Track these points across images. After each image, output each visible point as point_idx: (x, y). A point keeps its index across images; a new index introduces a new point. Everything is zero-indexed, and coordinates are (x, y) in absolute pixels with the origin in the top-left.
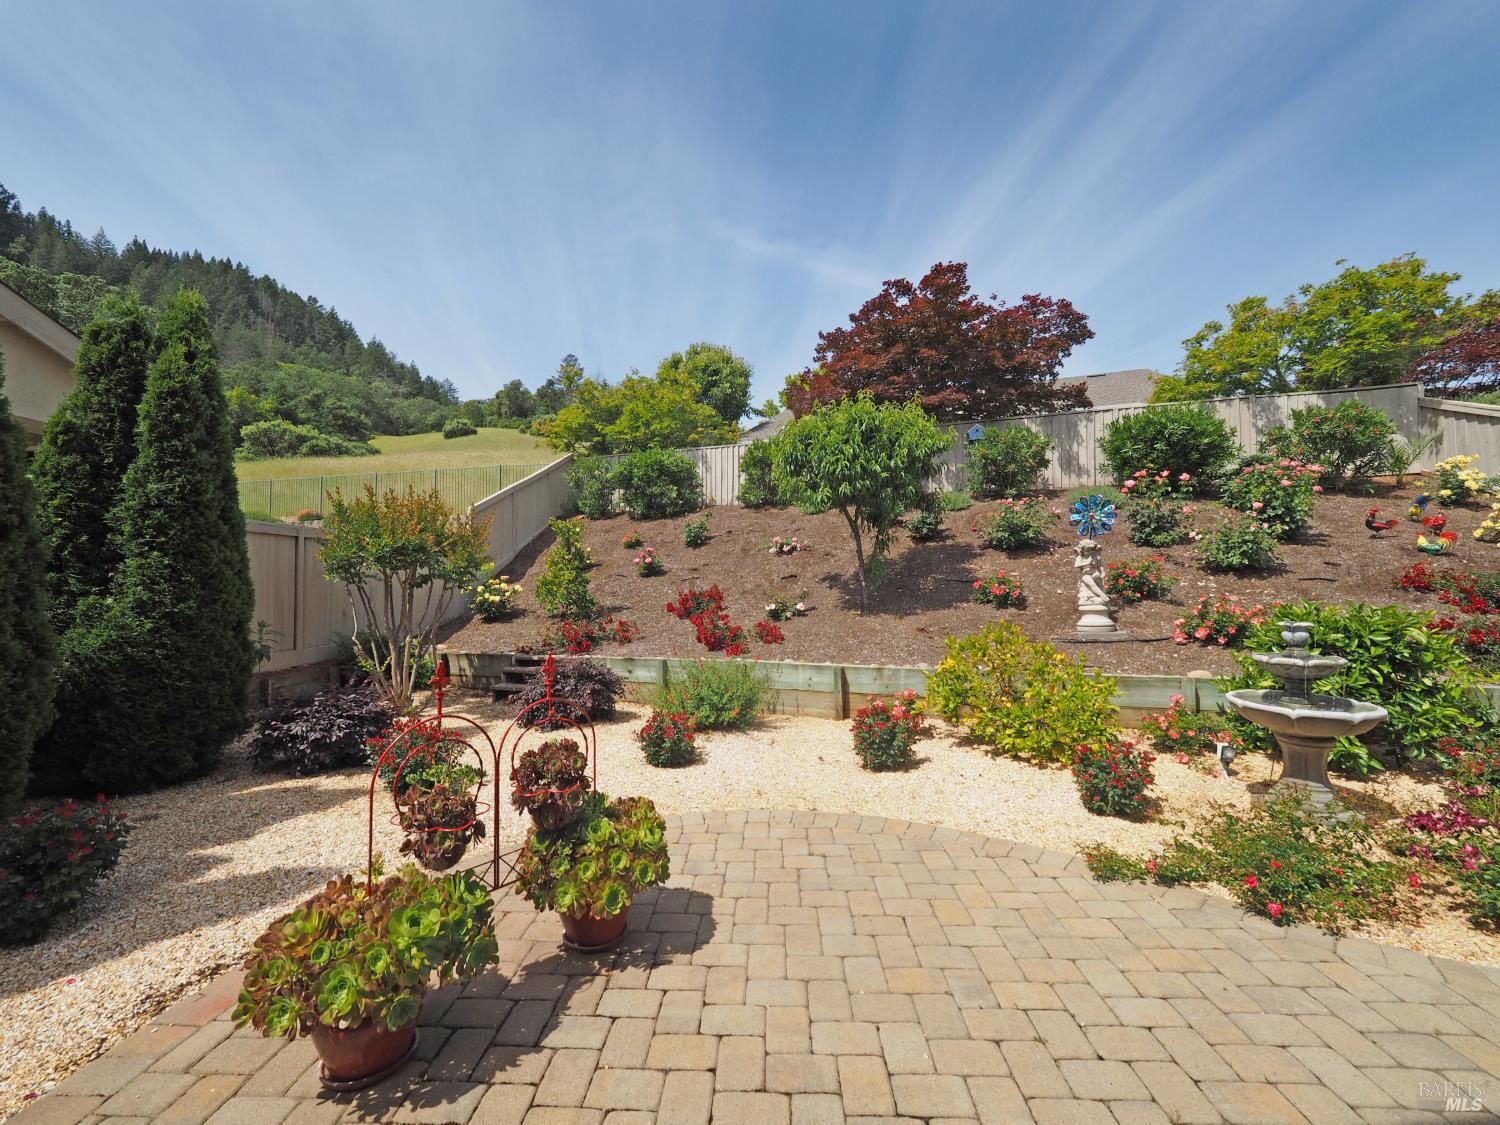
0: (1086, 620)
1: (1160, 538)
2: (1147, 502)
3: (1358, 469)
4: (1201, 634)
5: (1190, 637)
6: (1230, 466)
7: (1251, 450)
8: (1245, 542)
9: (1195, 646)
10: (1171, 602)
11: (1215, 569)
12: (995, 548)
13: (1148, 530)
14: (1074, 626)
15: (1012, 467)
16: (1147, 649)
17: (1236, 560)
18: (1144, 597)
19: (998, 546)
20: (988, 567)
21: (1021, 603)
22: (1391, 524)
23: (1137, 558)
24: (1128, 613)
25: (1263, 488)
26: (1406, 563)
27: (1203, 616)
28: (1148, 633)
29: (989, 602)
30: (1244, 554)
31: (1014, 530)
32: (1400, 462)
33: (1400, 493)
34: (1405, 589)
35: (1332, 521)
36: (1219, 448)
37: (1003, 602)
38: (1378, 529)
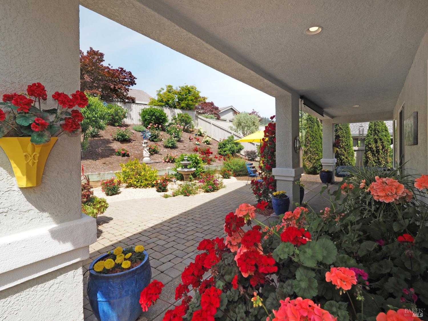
0: (145, 159)
1: (156, 140)
2: (153, 131)
3: (187, 127)
4: (167, 160)
5: (165, 161)
6: (167, 124)
7: (170, 121)
8: (172, 142)
9: (166, 163)
10: (160, 154)
11: (166, 147)
12: (117, 140)
13: (153, 138)
14: (142, 160)
15: (117, 117)
16: (158, 164)
17: (170, 145)
18: (155, 153)
19: (118, 140)
20: (116, 146)
21: (128, 156)
22: (192, 139)
23: (152, 144)
24: (152, 157)
25: (174, 130)
26: (194, 147)
27: (167, 157)
28: (157, 161)
29: (120, 155)
30: (172, 144)
31: (123, 136)
32: (193, 127)
33: (193, 132)
34: (194, 151)
35: (184, 138)
36: (165, 120)
37: (124, 155)
38: (191, 140)
